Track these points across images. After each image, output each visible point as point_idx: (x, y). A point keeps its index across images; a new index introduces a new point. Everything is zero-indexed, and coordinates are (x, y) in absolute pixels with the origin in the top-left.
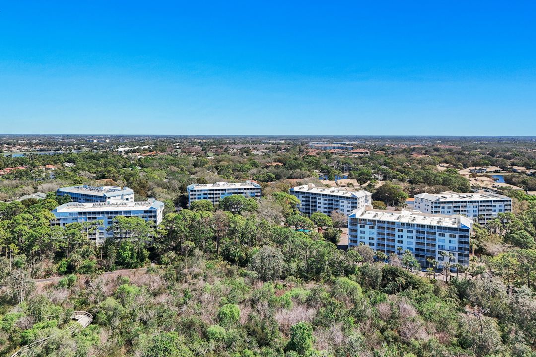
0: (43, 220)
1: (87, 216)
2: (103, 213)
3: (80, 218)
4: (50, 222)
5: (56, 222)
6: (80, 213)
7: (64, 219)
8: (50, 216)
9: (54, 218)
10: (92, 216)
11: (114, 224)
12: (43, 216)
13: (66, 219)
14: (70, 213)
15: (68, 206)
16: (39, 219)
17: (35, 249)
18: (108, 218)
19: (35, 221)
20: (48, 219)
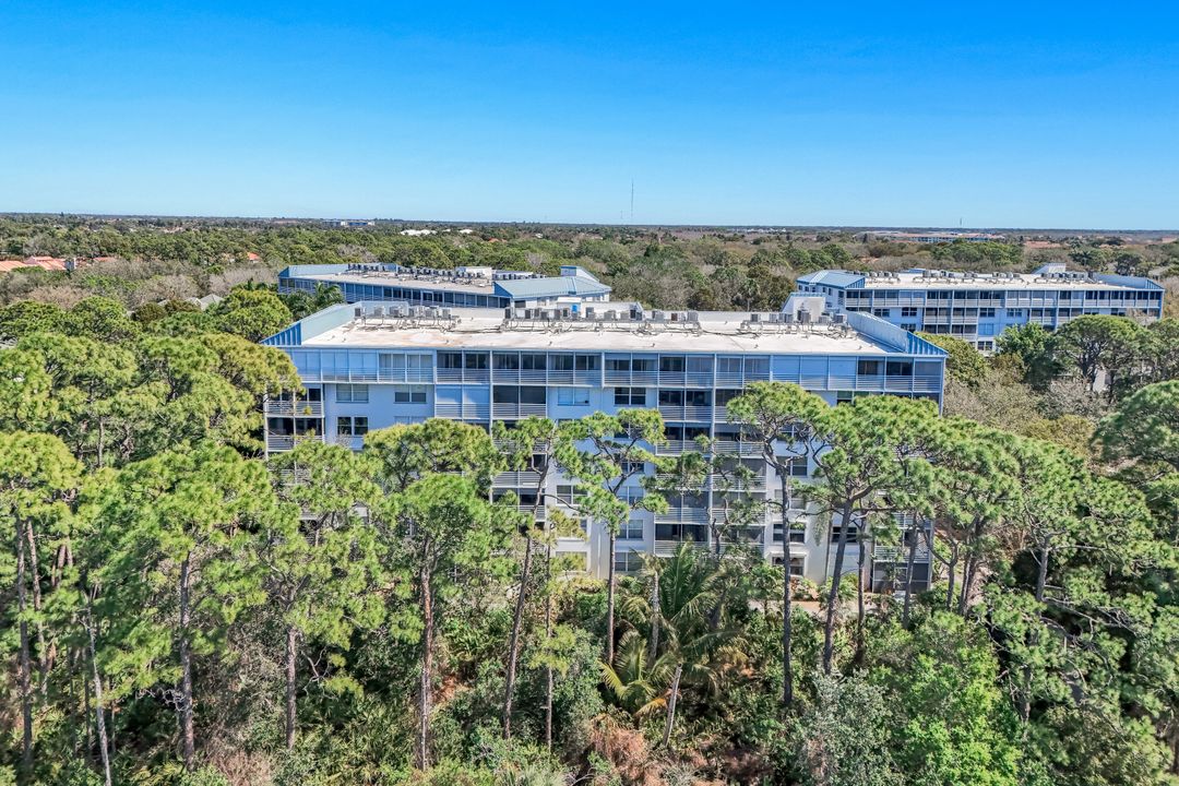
0: (212, 388)
1: (493, 384)
2: (587, 361)
3: (445, 393)
4: (260, 408)
5: (296, 411)
6: (451, 360)
7: (345, 392)
8: (264, 368)
9: (281, 383)
10: (522, 380)
11: (714, 446)
12: (214, 360)
13: (361, 393)
14: (386, 357)
15: (358, 313)
16: (181, 386)
17: (130, 670)
18: (621, 398)
19: (150, 398)
20: (247, 386)
